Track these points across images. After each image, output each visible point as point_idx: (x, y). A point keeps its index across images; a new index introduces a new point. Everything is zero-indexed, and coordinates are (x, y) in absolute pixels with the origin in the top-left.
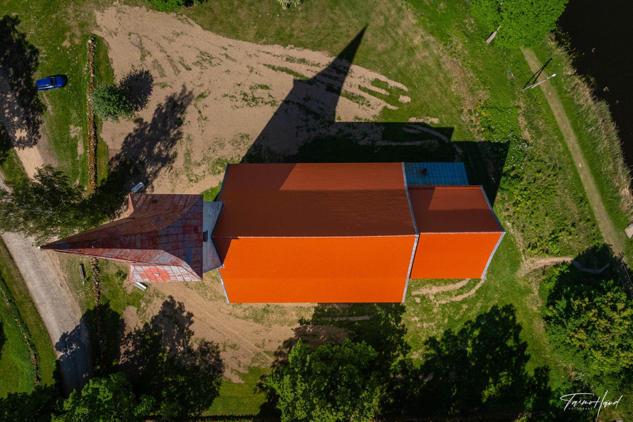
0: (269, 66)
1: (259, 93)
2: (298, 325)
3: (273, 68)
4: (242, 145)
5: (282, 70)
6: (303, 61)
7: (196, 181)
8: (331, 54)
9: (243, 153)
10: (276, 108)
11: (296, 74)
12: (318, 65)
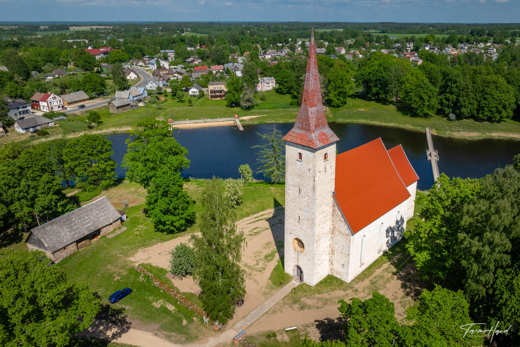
0: (250, 223)
1: (255, 231)
2: (396, 277)
3: (252, 223)
4: (271, 246)
5: (257, 221)
6: (262, 215)
7: (264, 269)
8: (272, 208)
9: (275, 247)
10: (270, 230)
11: (265, 219)
12: (270, 213)
